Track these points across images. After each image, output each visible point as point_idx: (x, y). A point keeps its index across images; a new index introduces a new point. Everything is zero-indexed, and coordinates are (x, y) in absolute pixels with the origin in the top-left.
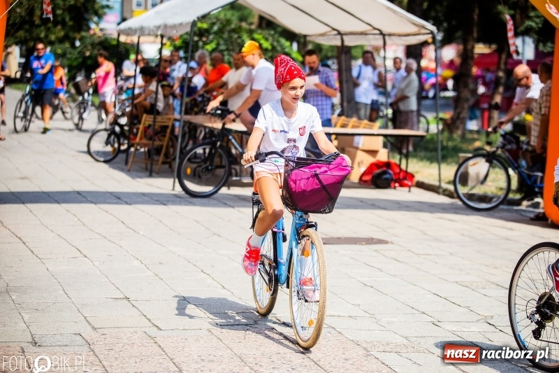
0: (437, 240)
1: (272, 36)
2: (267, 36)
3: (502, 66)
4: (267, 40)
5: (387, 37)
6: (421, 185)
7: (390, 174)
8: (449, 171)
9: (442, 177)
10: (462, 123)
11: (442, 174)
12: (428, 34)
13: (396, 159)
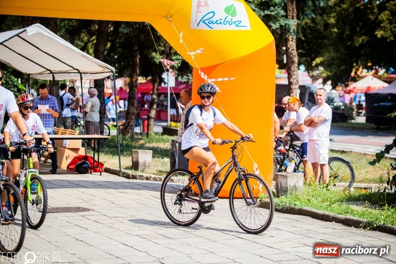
0: (121, 207)
3: (156, 92)
5: (82, 74)
6: (108, 171)
7: (87, 164)
8: (127, 161)
9: (122, 165)
10: (131, 128)
11: (121, 162)
12: (110, 72)
13: (91, 154)
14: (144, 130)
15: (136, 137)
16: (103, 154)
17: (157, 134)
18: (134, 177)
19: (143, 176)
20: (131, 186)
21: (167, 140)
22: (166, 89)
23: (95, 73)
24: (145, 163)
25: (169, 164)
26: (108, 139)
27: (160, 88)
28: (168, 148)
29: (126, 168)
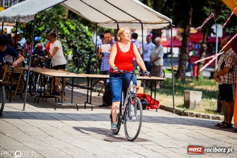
0: (174, 139)
1: (76, 23)
2: (73, 23)
4: (73, 25)
5: (143, 24)
6: (163, 108)
7: (145, 101)
8: (179, 100)
9: (175, 103)
10: (183, 73)
11: (175, 101)
12: (168, 23)
13: (149, 93)
14: (194, 74)
15: (187, 80)
16: (158, 93)
17: (205, 78)
18: (186, 114)
19: (193, 113)
20: (183, 122)
21: (214, 83)
22: (215, 39)
23: (154, 24)
24: (195, 102)
25: (216, 104)
26: (163, 80)
27: (209, 37)
28: (215, 91)
29: (179, 106)
